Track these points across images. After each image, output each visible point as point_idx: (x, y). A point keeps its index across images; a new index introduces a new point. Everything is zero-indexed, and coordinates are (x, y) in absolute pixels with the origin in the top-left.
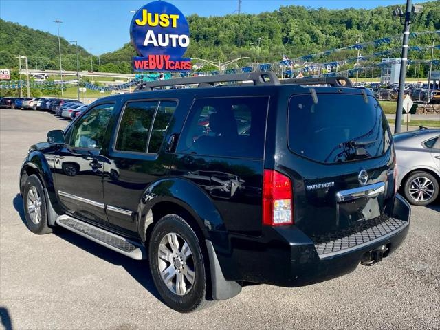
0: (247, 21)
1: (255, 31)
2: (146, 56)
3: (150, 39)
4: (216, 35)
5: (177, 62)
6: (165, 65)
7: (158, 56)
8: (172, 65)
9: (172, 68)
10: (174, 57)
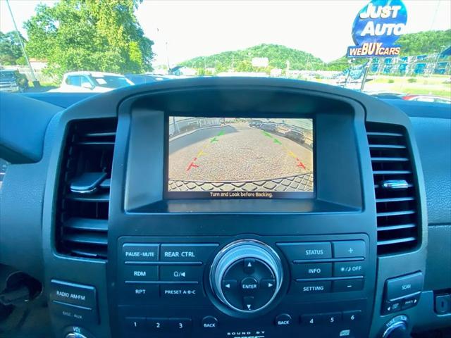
0: (436, 35)
1: (440, 42)
2: (361, 44)
3: (369, 29)
4: (408, 45)
5: (387, 49)
6: (375, 51)
7: (371, 44)
8: (382, 51)
9: (382, 53)
10: (386, 45)
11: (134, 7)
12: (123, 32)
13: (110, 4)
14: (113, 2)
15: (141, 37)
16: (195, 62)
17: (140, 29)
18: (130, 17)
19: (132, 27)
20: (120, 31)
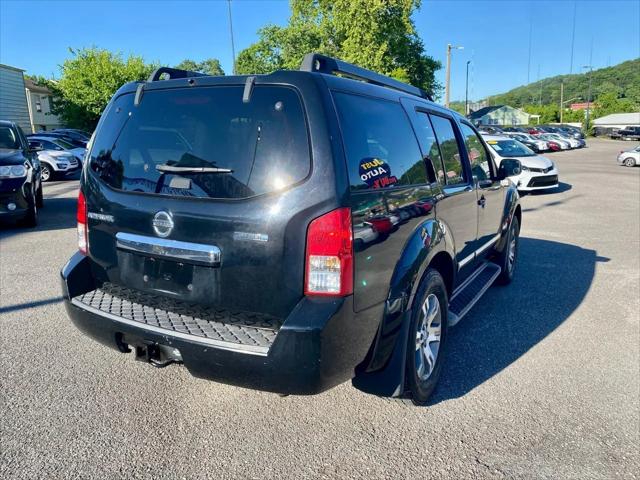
11: (413, 7)
12: (386, 54)
13: (372, 10)
14: (379, 4)
15: (418, 57)
16: (540, 92)
17: (417, 43)
18: (401, 25)
19: (404, 41)
20: (380, 53)
